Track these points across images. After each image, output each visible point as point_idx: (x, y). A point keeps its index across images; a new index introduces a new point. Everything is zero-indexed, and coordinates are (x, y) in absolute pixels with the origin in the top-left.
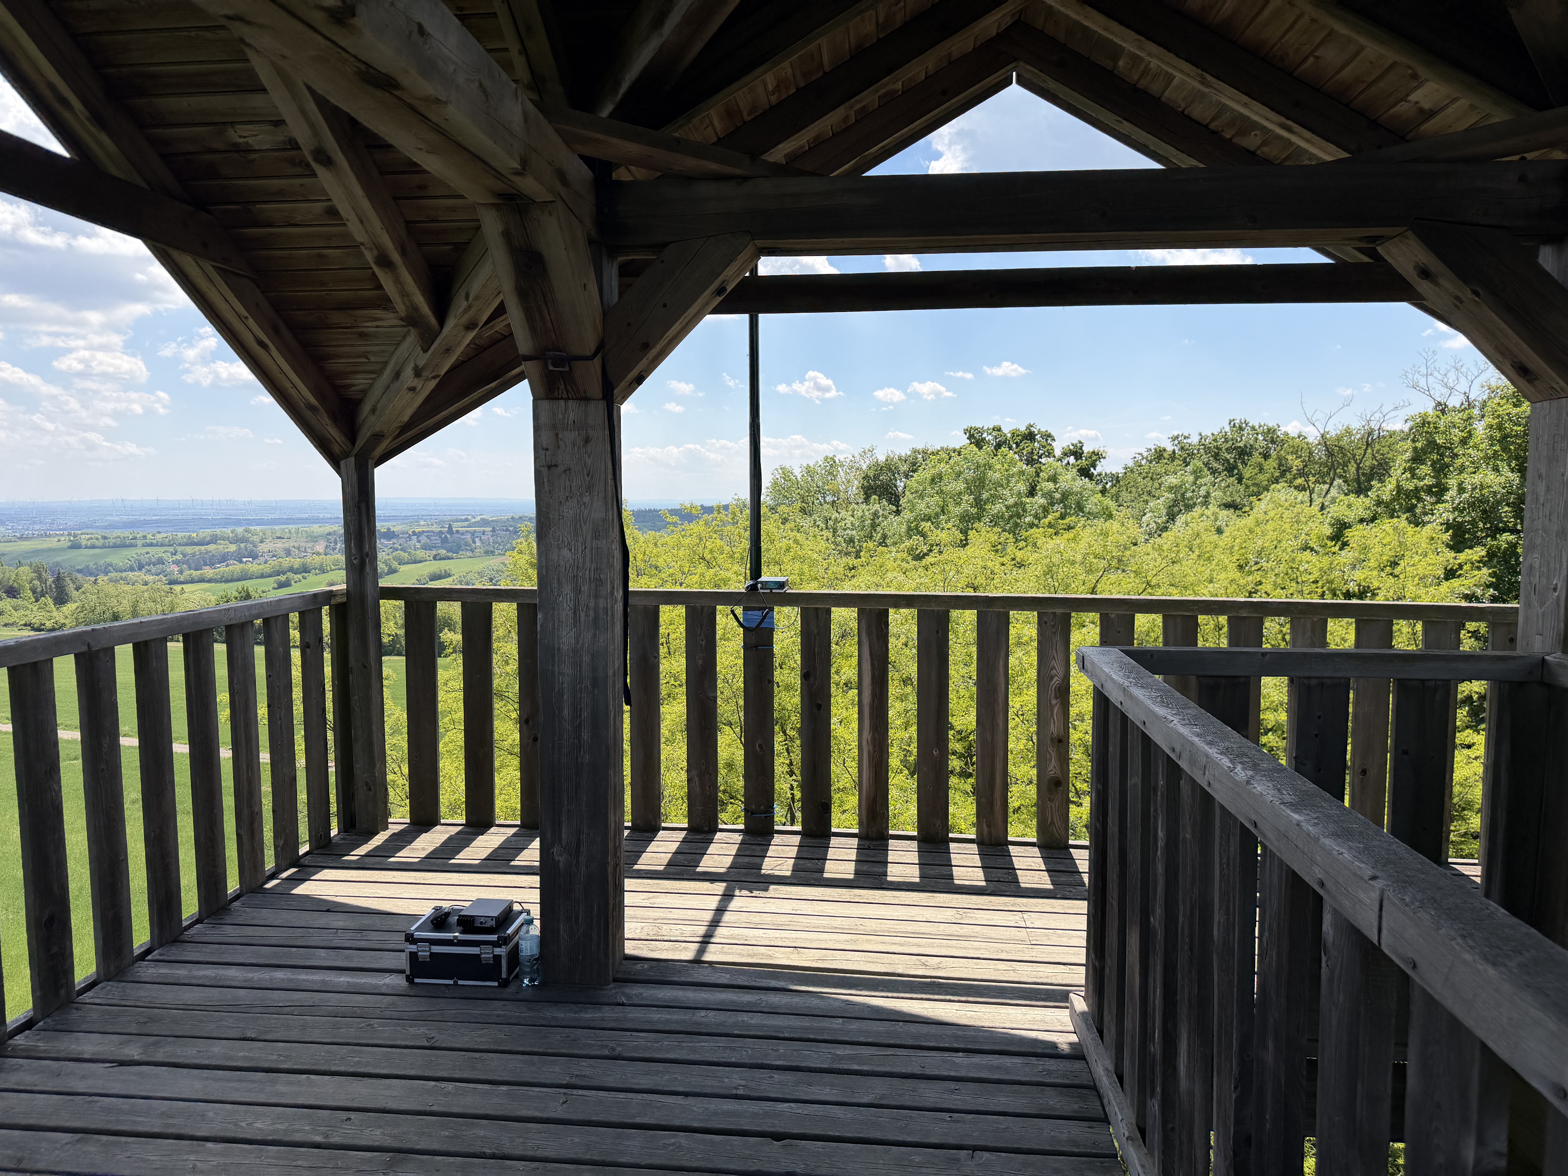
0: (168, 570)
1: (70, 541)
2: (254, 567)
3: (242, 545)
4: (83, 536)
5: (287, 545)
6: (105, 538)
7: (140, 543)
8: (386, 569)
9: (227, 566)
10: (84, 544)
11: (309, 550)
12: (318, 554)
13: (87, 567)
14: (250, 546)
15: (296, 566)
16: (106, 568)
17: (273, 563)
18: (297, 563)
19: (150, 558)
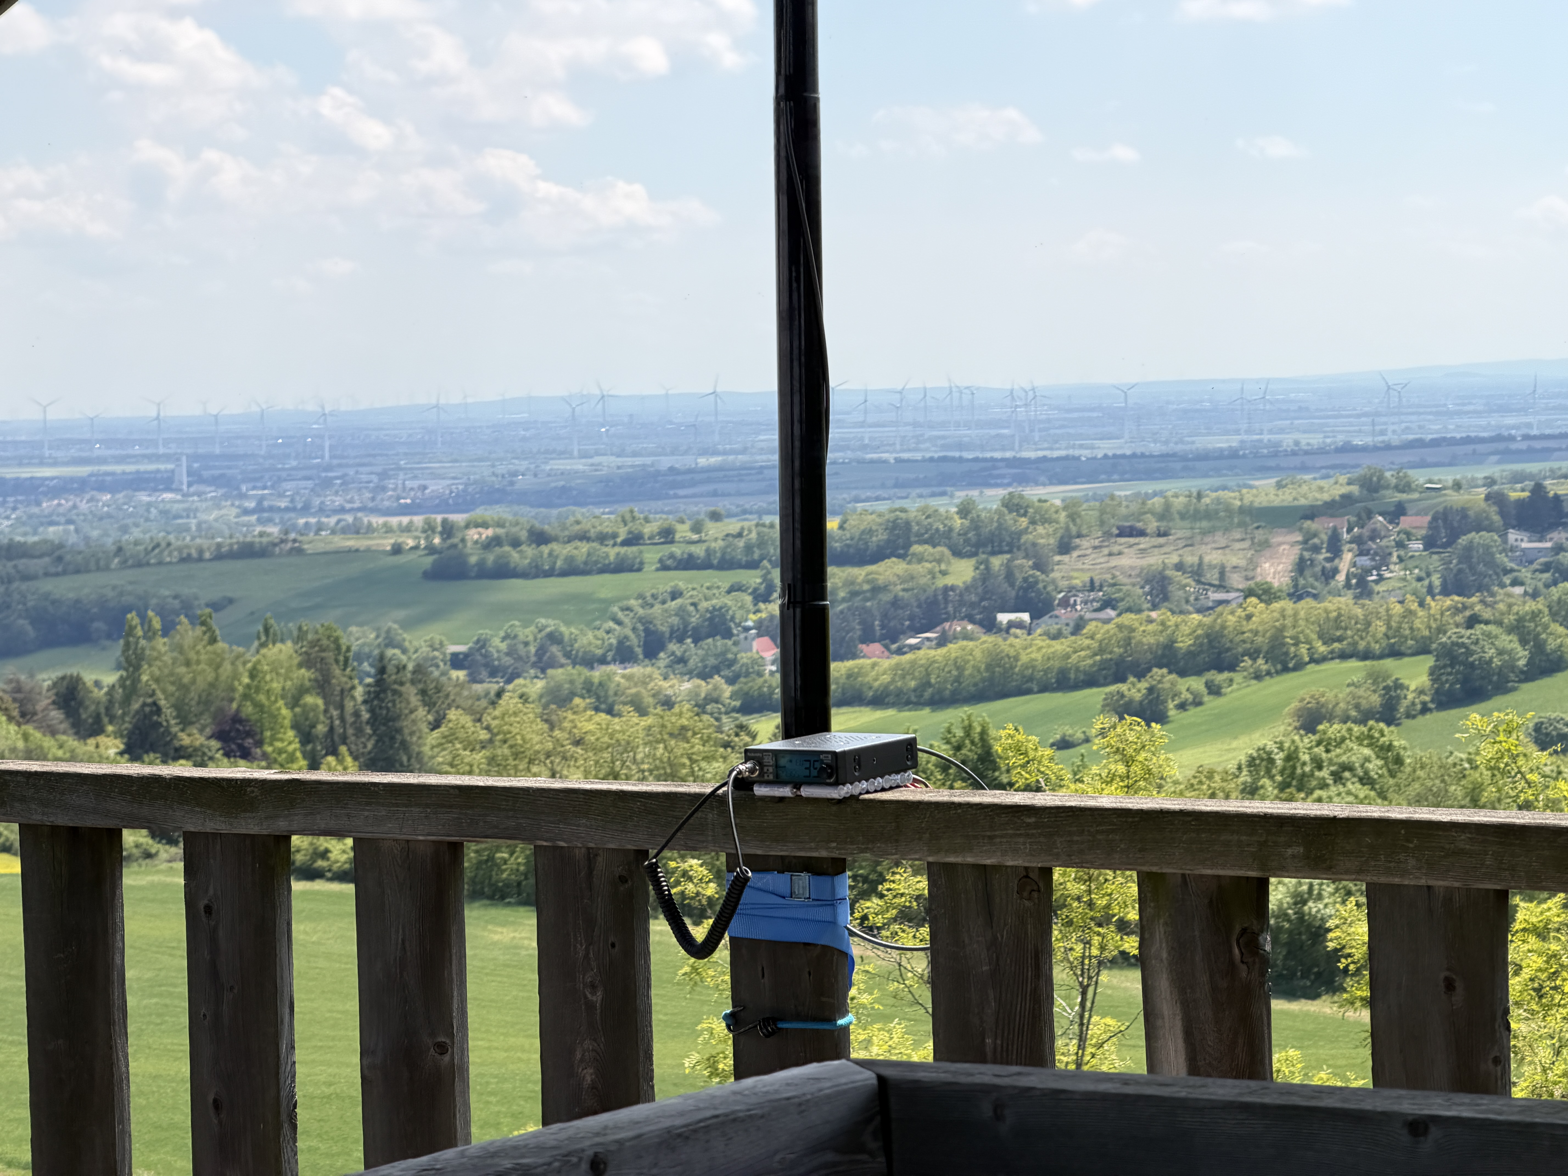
0: (744, 658)
1: (431, 550)
2: (1032, 646)
3: (997, 562)
4: (473, 534)
5: (1154, 560)
6: (540, 538)
7: (651, 555)
8: (1522, 657)
9: (942, 641)
10: (473, 560)
11: (1236, 581)
12: (1266, 594)
13: (482, 644)
14: (1024, 563)
15: (1184, 643)
16: (541, 651)
17: (1104, 628)
18: (1187, 628)
19: (681, 612)
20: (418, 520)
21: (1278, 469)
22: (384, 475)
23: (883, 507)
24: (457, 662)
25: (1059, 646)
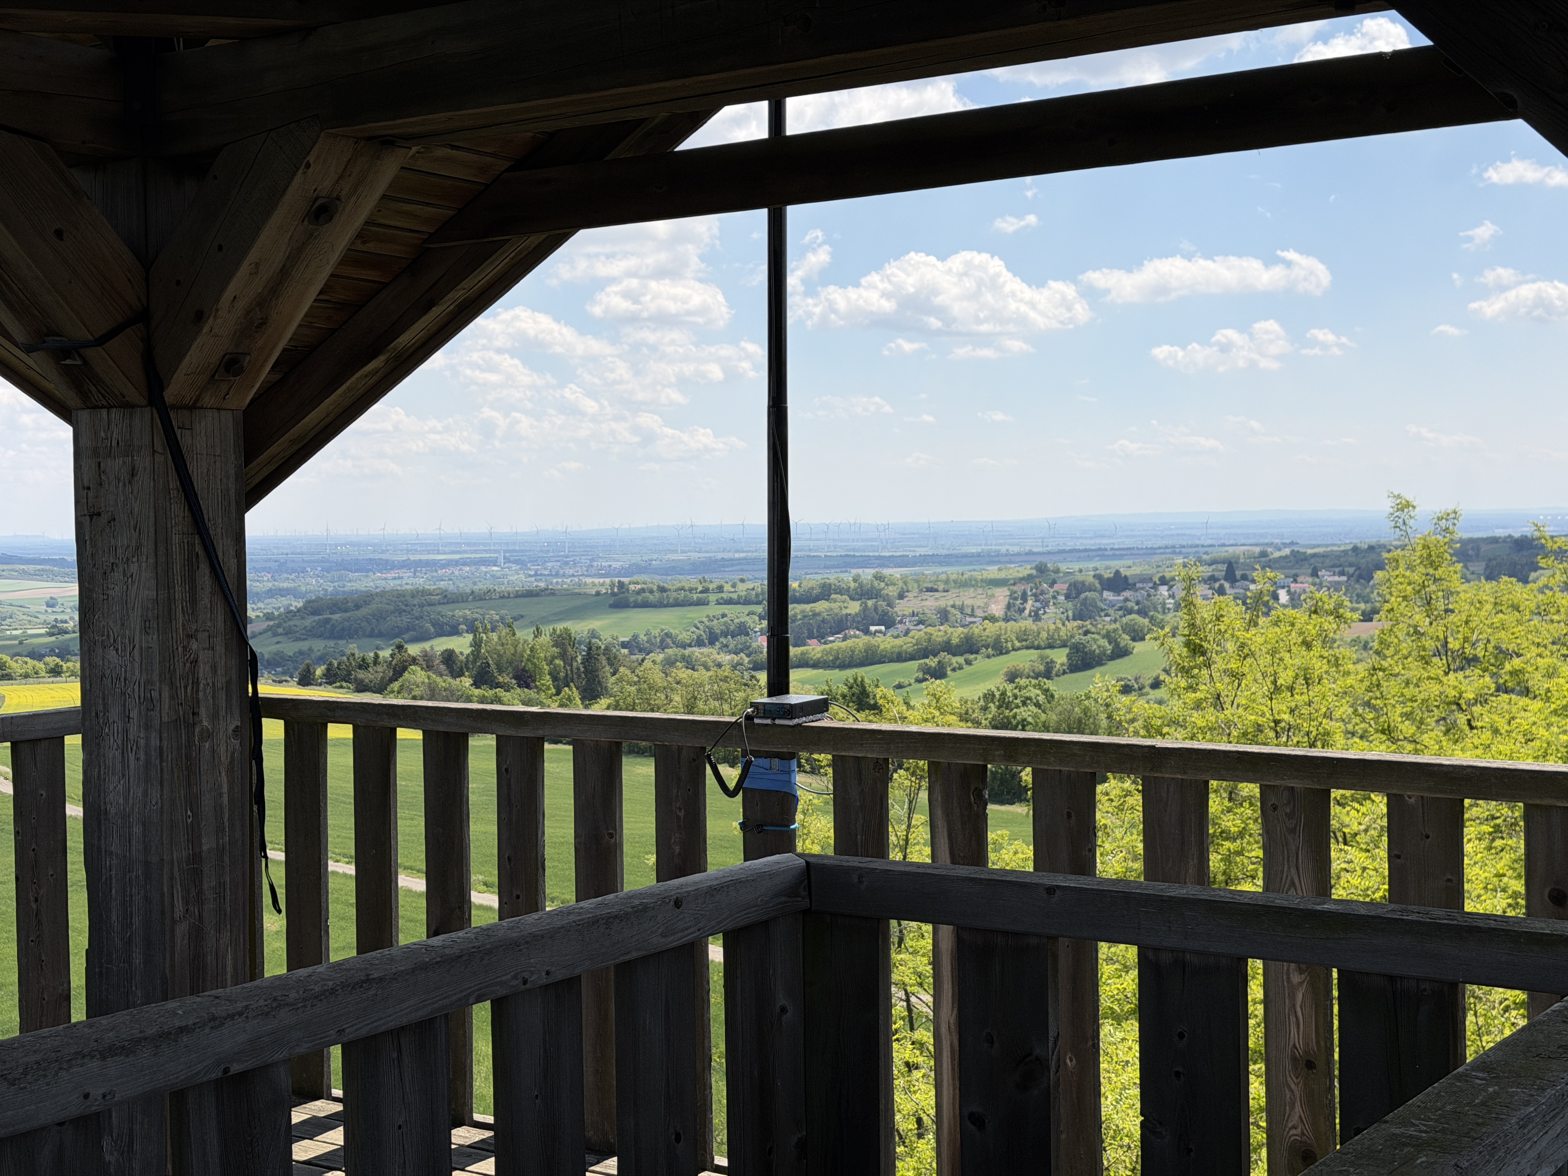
0: (754, 645)
1: (613, 594)
2: (886, 642)
3: (870, 603)
4: (632, 587)
5: (942, 603)
6: (662, 590)
7: (713, 597)
8: (1109, 648)
9: (845, 639)
10: (632, 599)
11: (979, 613)
12: (993, 619)
13: (635, 637)
14: (882, 604)
15: (955, 641)
16: (662, 641)
17: (919, 634)
18: (956, 634)
19: (726, 624)
20: (608, 581)
21: (999, 562)
22: (592, 560)
23: (818, 577)
24: (624, 645)
25: (898, 642)
